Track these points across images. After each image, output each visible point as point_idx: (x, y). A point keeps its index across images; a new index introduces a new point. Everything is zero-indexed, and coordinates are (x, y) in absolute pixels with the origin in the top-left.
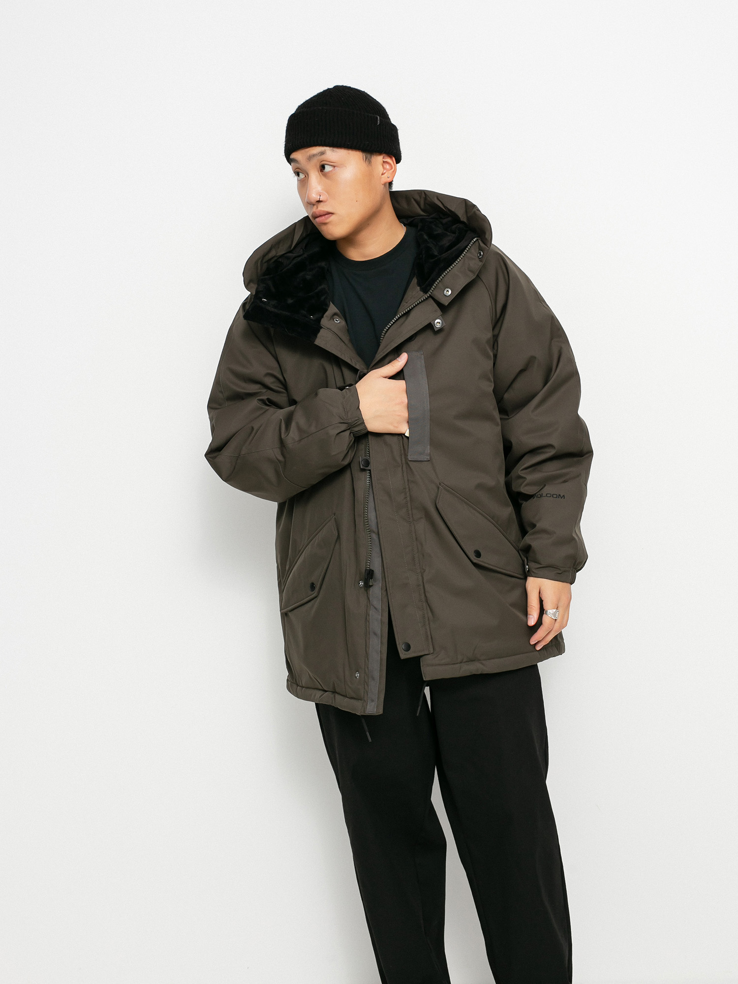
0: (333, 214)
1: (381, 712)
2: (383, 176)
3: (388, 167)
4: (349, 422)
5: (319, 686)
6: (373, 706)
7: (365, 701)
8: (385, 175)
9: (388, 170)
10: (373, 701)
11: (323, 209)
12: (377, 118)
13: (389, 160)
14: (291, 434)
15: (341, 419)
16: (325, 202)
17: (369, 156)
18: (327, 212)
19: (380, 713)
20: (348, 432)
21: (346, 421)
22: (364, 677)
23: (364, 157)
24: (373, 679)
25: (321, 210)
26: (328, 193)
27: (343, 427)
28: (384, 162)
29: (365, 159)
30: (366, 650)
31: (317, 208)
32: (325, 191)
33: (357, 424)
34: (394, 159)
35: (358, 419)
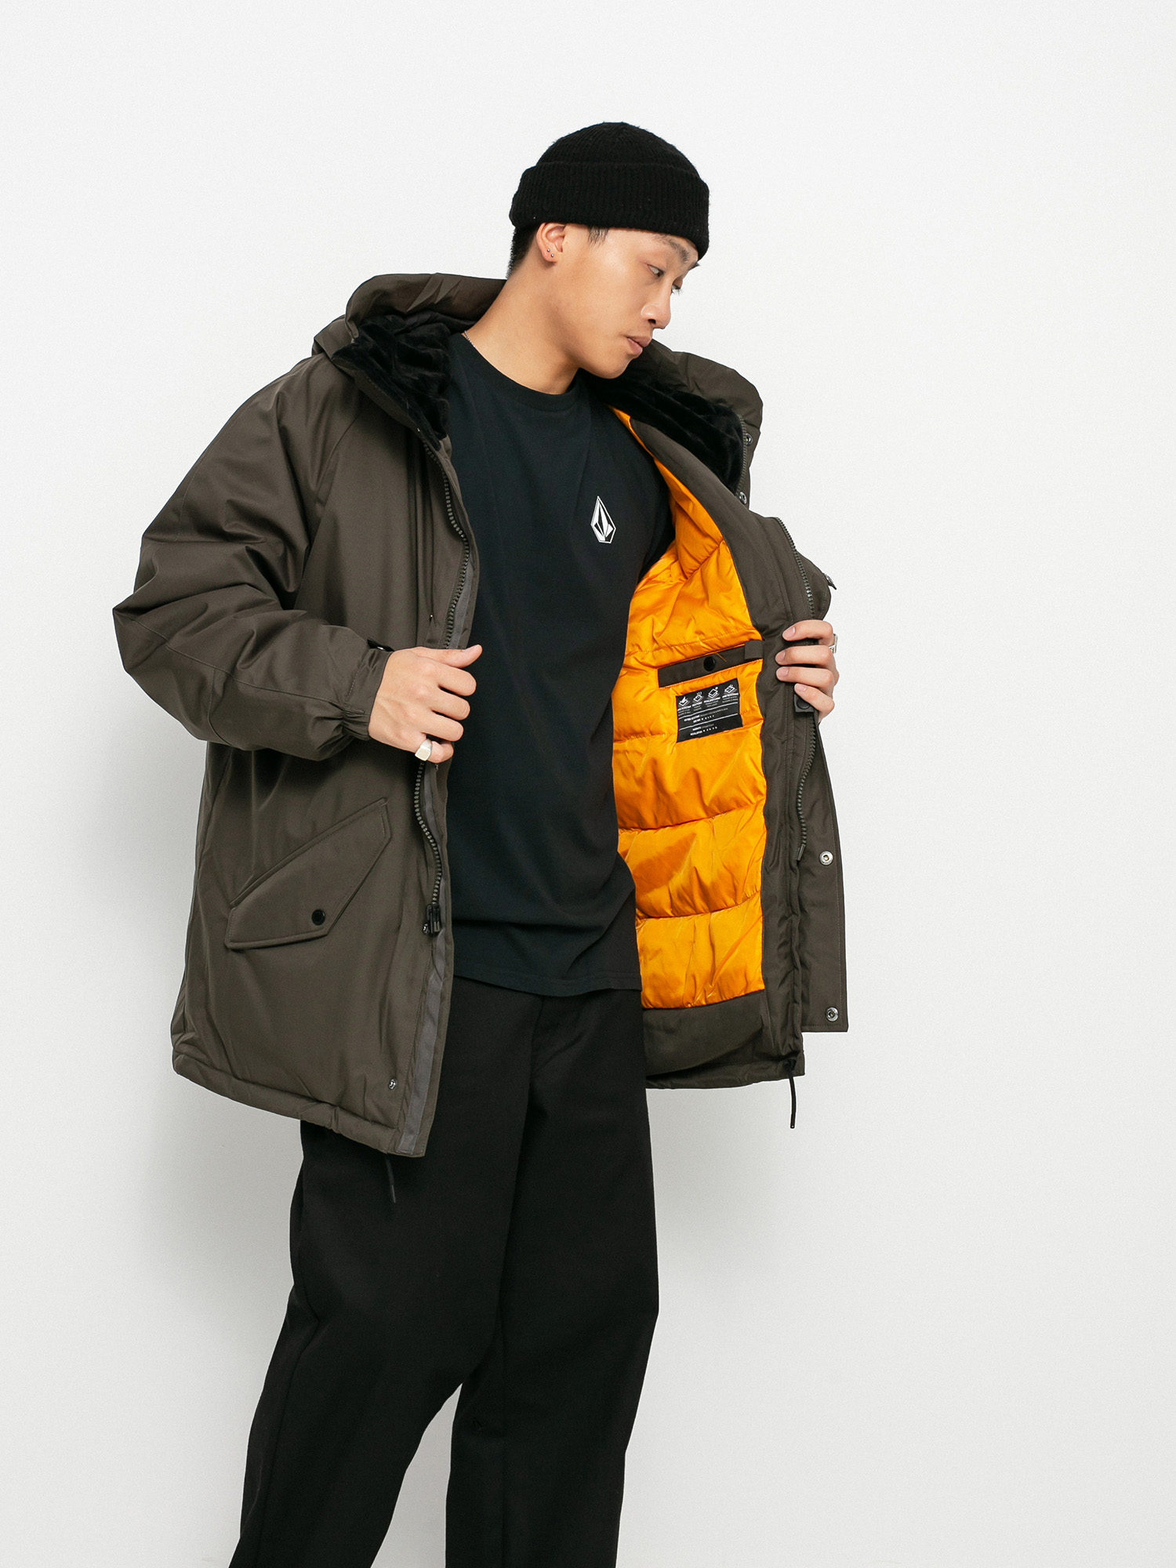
1: (422, 1153)
4: (347, 709)
5: (307, 1092)
6: (410, 1143)
7: (398, 1129)
10: (411, 1132)
14: (252, 670)
15: (337, 699)
19: (421, 1156)
20: (336, 723)
21: (341, 706)
22: (405, 1090)
24: (417, 1093)
27: (333, 712)
30: (415, 1044)
33: (356, 720)
35: (363, 714)
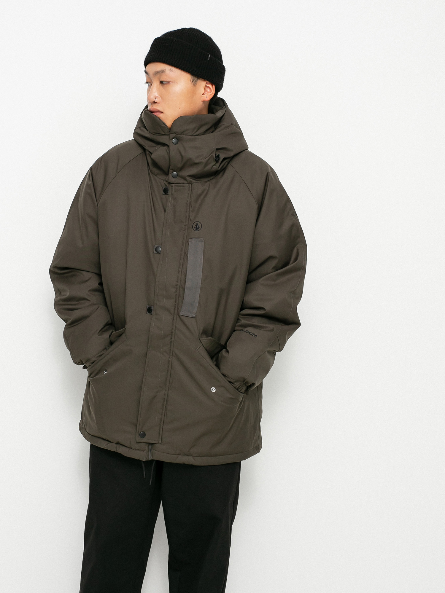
0: (162, 113)
2: (203, 96)
3: (208, 90)
8: (205, 95)
9: (208, 92)
11: (156, 108)
12: (209, 55)
13: (210, 86)
16: (159, 103)
17: (196, 79)
18: (159, 110)
23: (192, 79)
25: (154, 108)
26: (161, 97)
28: (206, 86)
29: (192, 81)
31: (153, 106)
32: (160, 96)
34: (214, 86)
